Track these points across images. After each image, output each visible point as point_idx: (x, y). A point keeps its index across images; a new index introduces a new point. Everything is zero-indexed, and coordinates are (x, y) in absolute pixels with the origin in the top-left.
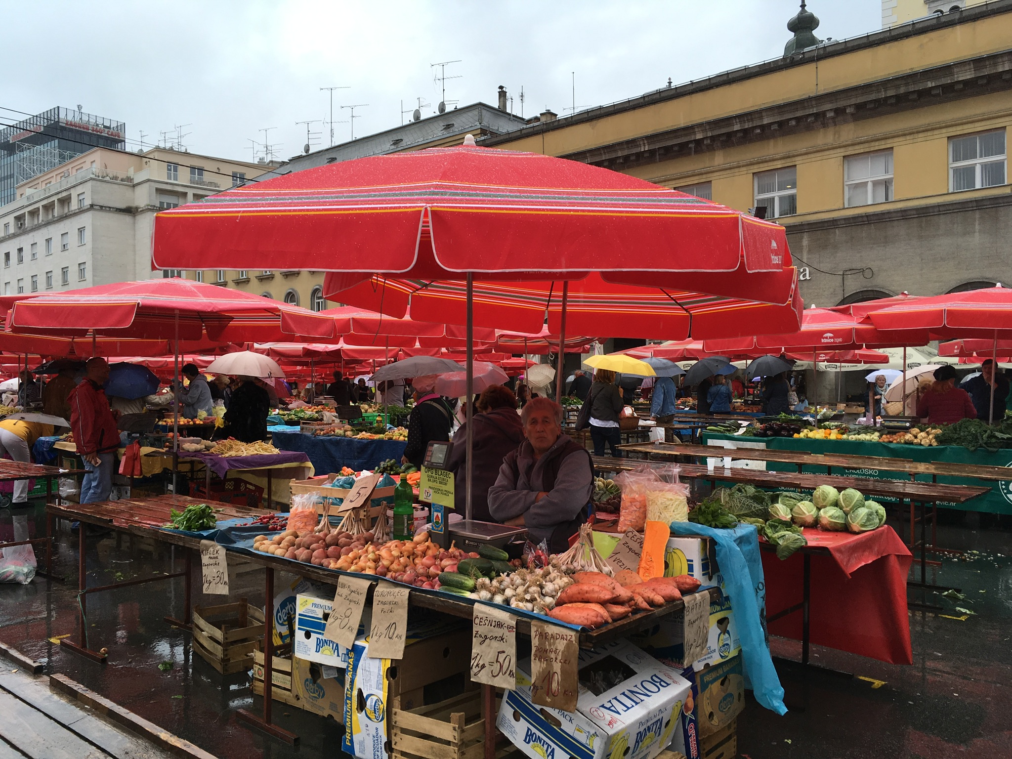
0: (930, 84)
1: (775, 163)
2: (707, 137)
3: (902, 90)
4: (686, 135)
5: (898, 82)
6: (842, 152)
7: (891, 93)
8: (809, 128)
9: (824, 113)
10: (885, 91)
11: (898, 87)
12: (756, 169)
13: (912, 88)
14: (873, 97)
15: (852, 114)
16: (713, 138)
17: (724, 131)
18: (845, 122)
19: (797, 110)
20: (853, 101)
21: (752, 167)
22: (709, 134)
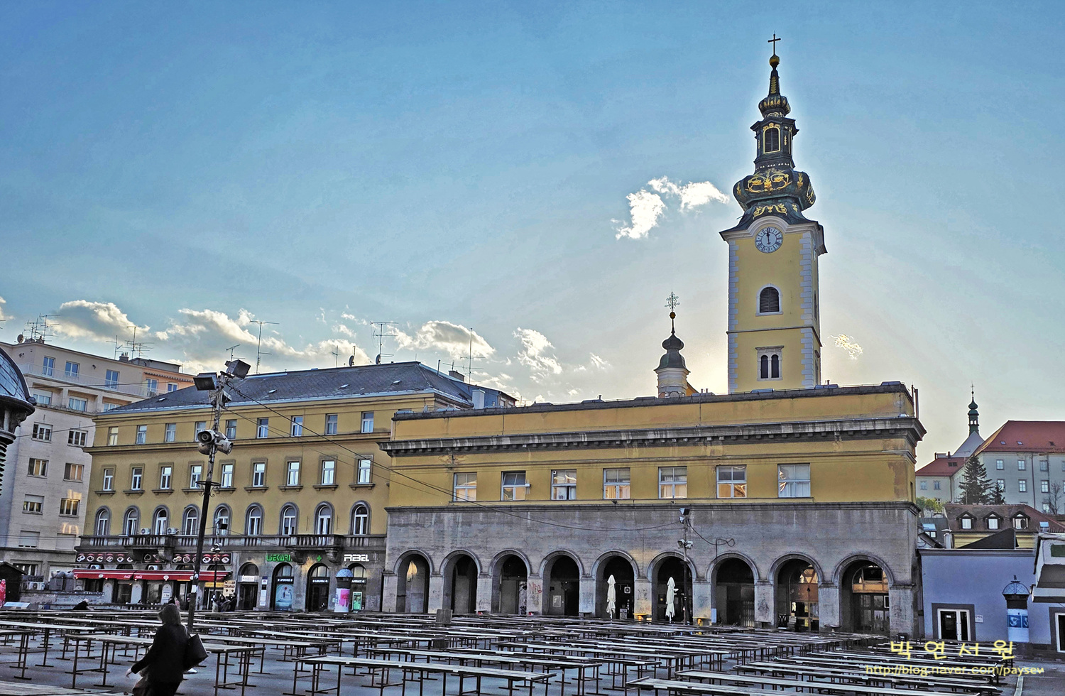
0: (768, 432)
1: (673, 462)
2: (629, 440)
3: (752, 433)
4: (615, 436)
5: (750, 428)
6: (715, 463)
7: (746, 433)
8: (695, 444)
9: (705, 438)
10: (743, 431)
11: (750, 430)
12: (660, 464)
13: (758, 432)
14: (736, 433)
15: (722, 441)
16: (632, 441)
17: (639, 437)
18: (718, 444)
19: (689, 433)
20: (724, 434)
21: (658, 463)
22: (631, 438)
